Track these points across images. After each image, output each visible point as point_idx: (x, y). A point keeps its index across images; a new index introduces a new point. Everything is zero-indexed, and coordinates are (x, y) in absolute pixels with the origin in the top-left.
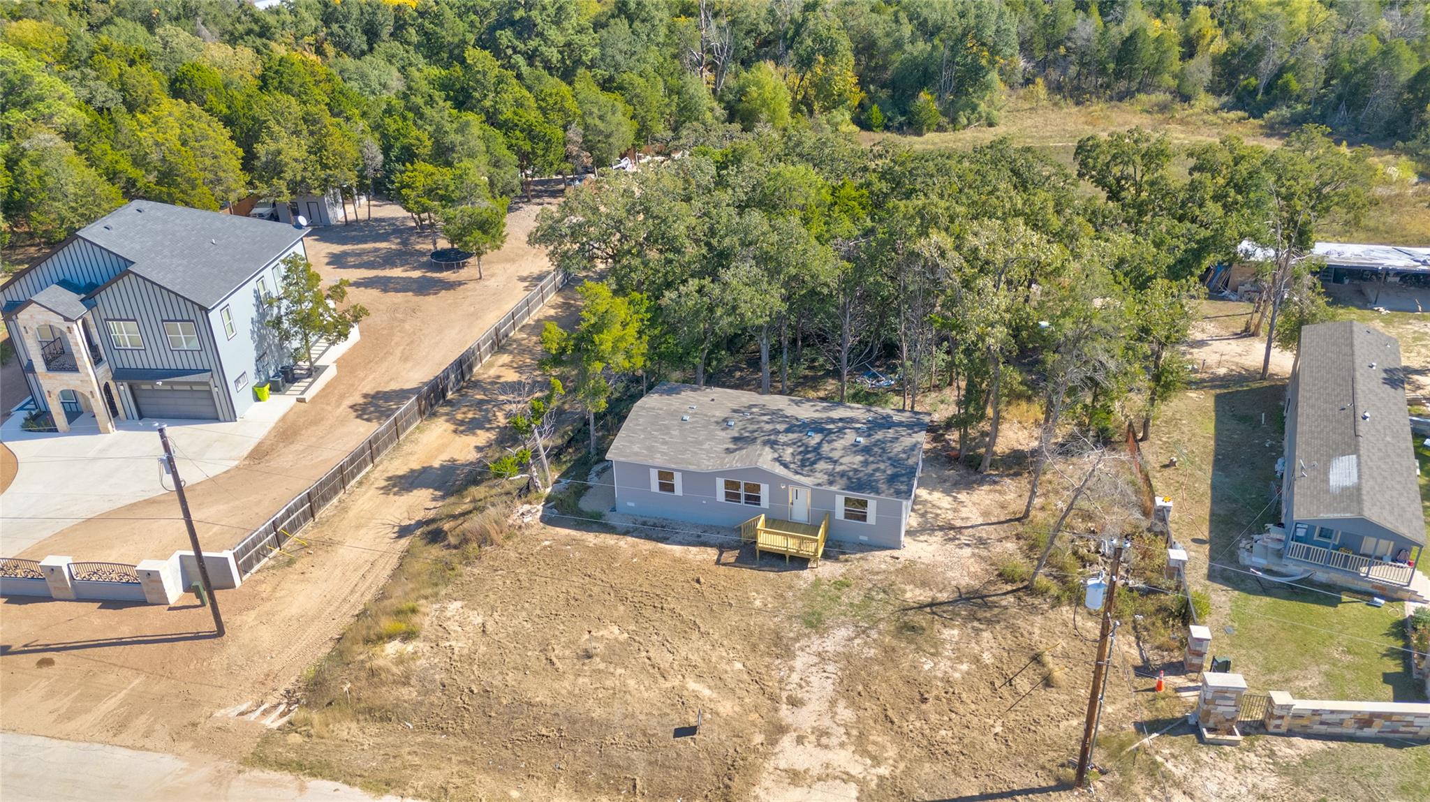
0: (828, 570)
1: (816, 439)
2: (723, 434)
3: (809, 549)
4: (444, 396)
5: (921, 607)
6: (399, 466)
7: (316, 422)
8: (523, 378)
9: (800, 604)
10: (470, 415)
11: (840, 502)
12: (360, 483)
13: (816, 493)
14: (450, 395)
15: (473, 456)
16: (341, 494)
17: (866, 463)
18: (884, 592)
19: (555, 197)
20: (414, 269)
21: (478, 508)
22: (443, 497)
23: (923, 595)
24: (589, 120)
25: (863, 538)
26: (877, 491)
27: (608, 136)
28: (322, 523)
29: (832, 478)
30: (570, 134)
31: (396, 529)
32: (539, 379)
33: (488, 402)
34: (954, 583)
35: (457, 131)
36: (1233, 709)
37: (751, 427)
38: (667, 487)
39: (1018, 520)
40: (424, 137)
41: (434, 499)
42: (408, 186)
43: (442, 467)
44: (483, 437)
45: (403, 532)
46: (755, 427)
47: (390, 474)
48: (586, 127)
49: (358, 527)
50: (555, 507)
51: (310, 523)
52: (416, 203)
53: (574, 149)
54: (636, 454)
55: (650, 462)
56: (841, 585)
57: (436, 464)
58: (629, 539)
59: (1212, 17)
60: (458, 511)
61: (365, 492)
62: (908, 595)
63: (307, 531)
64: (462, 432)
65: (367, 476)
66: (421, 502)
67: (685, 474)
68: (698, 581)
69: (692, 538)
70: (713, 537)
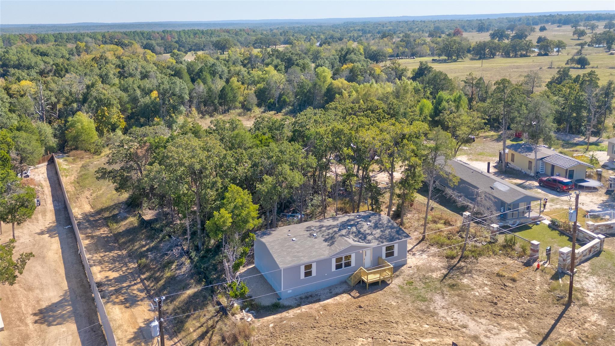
0: (396, 281)
1: (354, 229)
2: (317, 240)
5: (444, 278)
11: (384, 249)
13: (374, 250)
17: (382, 231)
18: (426, 279)
23: (439, 274)
26: (396, 239)
34: (443, 267)
38: (308, 274)
39: (423, 240)
43: (146, 325)
46: (326, 233)
55: (301, 262)
56: (410, 283)
58: (304, 307)
62: (434, 276)
67: (318, 262)
68: (360, 307)
69: (329, 295)
70: (337, 291)
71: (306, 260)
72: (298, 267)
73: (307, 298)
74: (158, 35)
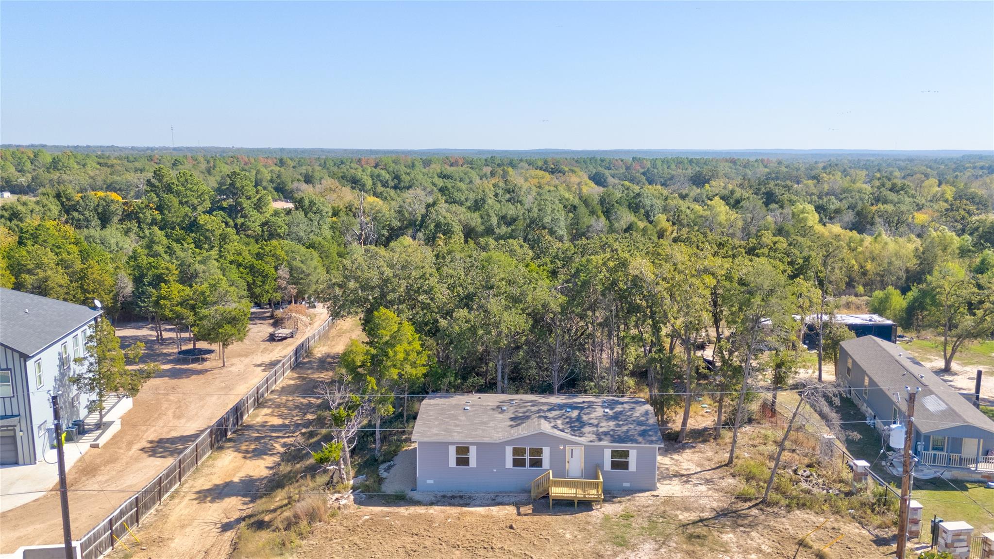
0: (609, 509)
1: (575, 414)
2: (501, 416)
3: (592, 493)
4: (226, 435)
5: (694, 523)
6: (203, 483)
7: (113, 460)
8: (287, 422)
9: (602, 533)
10: (253, 447)
11: (608, 453)
12: (172, 497)
13: (588, 450)
14: (229, 435)
15: (266, 473)
16: (156, 506)
17: (618, 426)
18: (662, 517)
19: (265, 320)
20: (164, 364)
21: (290, 501)
22: (252, 501)
23: (693, 516)
24: (294, 263)
25: (626, 485)
26: (637, 442)
27: (308, 275)
28: (146, 527)
29: (600, 437)
30: (280, 272)
31: (219, 526)
32: (299, 422)
33: (263, 438)
34: (708, 506)
35: (200, 262)
36: (966, 549)
37: (521, 410)
38: (463, 461)
39: (726, 465)
40: (173, 267)
41: (244, 504)
42: (164, 298)
43: (242, 481)
44: (269, 461)
45: (226, 527)
46: (525, 409)
47: (197, 489)
48: (291, 269)
49: (183, 527)
50: (362, 492)
51: (134, 528)
52: (171, 311)
53: (284, 283)
54: (436, 435)
55: (450, 440)
56: (627, 516)
57: (236, 479)
58: (436, 508)
59: (668, 220)
60: (272, 507)
61: (180, 503)
62: (681, 517)
63: (133, 533)
64: (250, 457)
65: (176, 491)
66: (234, 507)
67: (479, 445)
68: (511, 527)
69: (490, 502)
70: (506, 499)
71: (459, 437)
72: (447, 444)
73: (453, 497)
74: (621, 163)
